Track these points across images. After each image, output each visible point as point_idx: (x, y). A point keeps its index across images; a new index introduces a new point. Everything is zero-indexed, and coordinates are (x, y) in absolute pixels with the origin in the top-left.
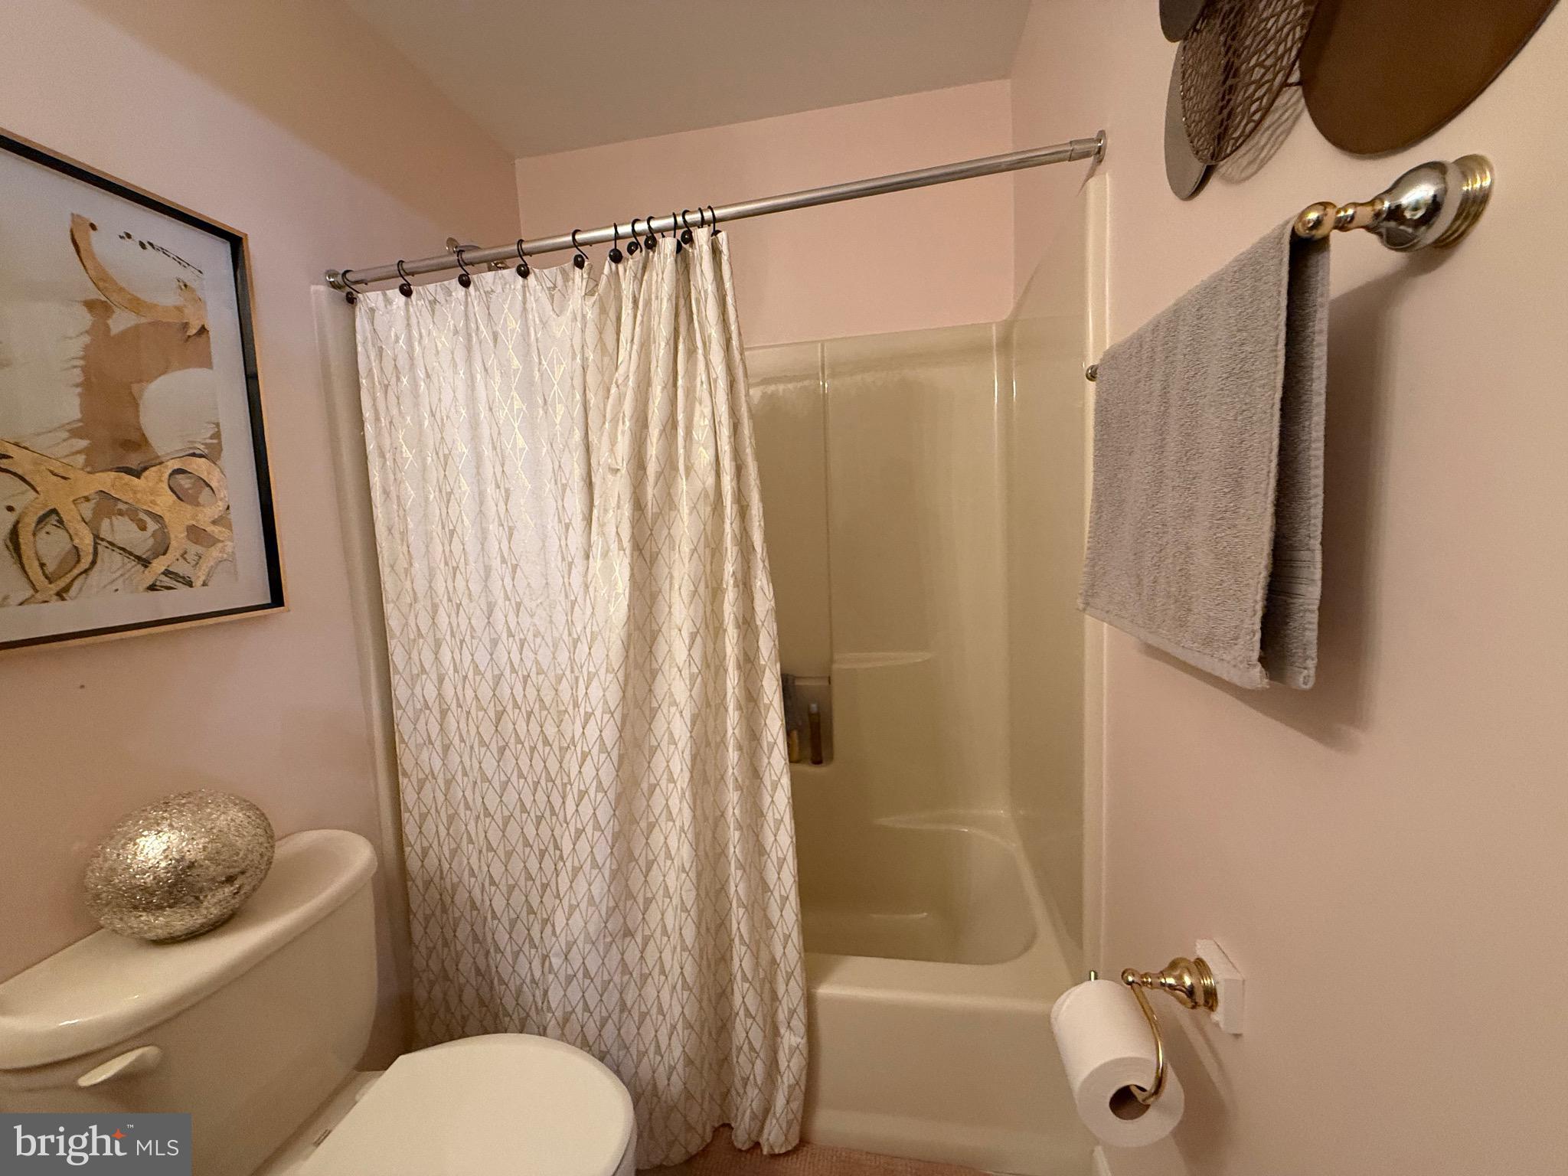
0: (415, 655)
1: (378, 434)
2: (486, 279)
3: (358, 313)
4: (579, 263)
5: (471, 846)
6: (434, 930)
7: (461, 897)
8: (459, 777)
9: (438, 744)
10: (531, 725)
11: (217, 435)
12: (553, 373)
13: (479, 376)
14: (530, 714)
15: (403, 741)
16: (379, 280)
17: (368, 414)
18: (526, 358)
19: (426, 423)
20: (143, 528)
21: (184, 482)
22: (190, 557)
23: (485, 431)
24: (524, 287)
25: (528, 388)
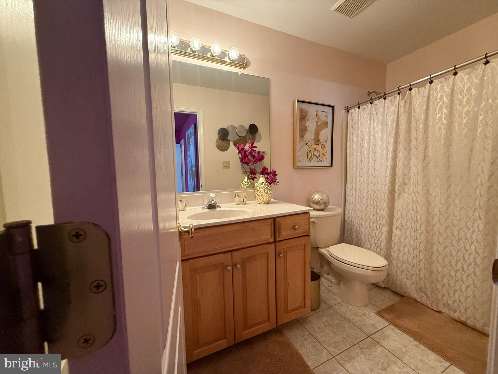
0: (352, 178)
1: (350, 136)
2: (376, 102)
3: (349, 114)
4: (399, 94)
5: (358, 218)
6: (349, 233)
7: (355, 228)
8: (357, 204)
9: (354, 196)
10: (375, 194)
11: (327, 139)
12: (389, 119)
13: (372, 122)
14: (375, 192)
15: (347, 195)
16: (354, 107)
17: (348, 133)
18: (383, 117)
19: (360, 133)
20: (318, 153)
21: (323, 146)
22: (322, 158)
23: (372, 133)
24: (385, 102)
25: (382, 123)
